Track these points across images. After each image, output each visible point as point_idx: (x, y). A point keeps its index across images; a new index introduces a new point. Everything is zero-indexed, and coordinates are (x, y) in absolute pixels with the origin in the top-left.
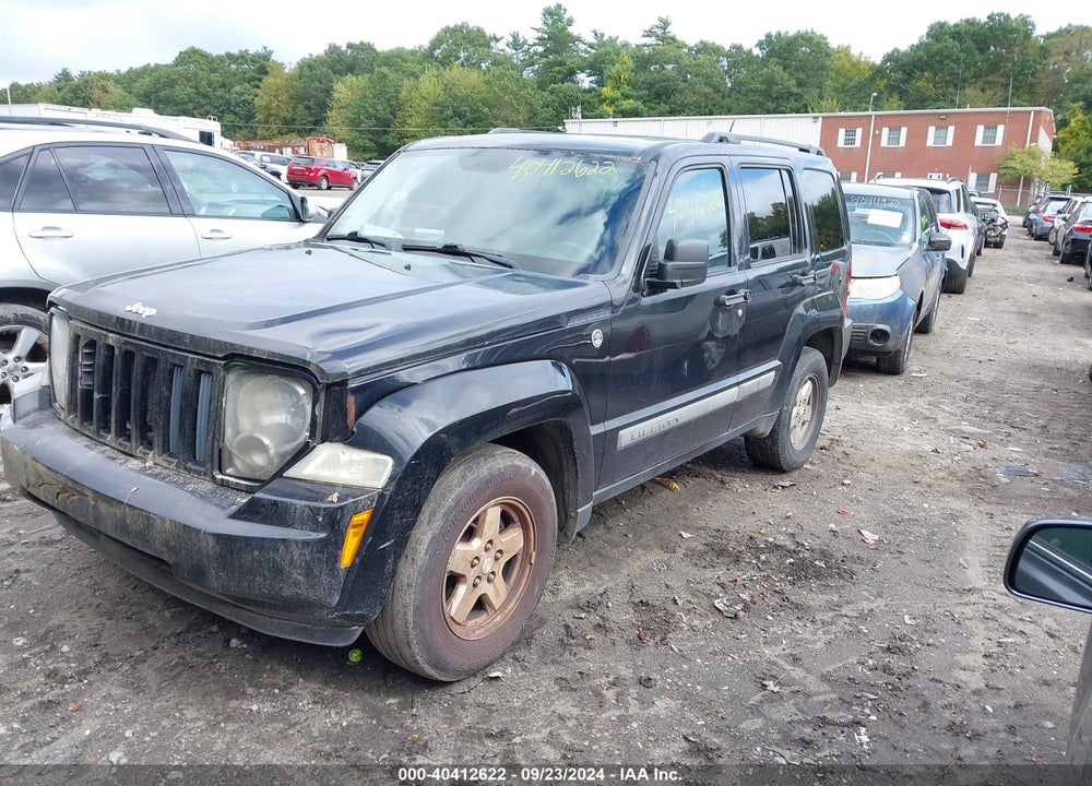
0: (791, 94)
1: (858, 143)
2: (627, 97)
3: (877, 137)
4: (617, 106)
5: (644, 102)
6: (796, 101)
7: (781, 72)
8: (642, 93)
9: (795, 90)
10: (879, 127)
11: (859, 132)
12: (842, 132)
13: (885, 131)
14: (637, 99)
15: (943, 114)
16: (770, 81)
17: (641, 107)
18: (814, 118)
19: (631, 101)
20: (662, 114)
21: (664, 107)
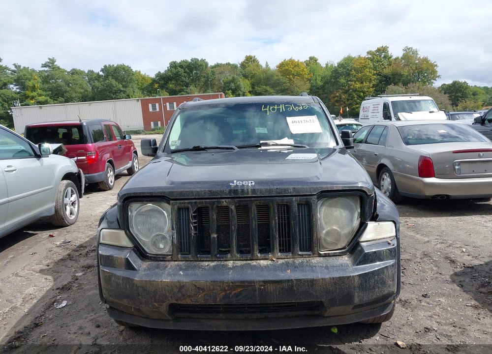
0: (121, 91)
1: (158, 110)
2: (40, 95)
3: (165, 107)
4: (35, 100)
5: (50, 98)
6: (124, 93)
7: (115, 82)
8: (48, 93)
9: (122, 89)
10: (165, 103)
11: (157, 105)
12: (150, 105)
13: (168, 104)
14: (46, 96)
15: (188, 96)
16: (110, 86)
17: (49, 99)
18: (137, 100)
19: (43, 97)
20: (61, 102)
21: (61, 99)
